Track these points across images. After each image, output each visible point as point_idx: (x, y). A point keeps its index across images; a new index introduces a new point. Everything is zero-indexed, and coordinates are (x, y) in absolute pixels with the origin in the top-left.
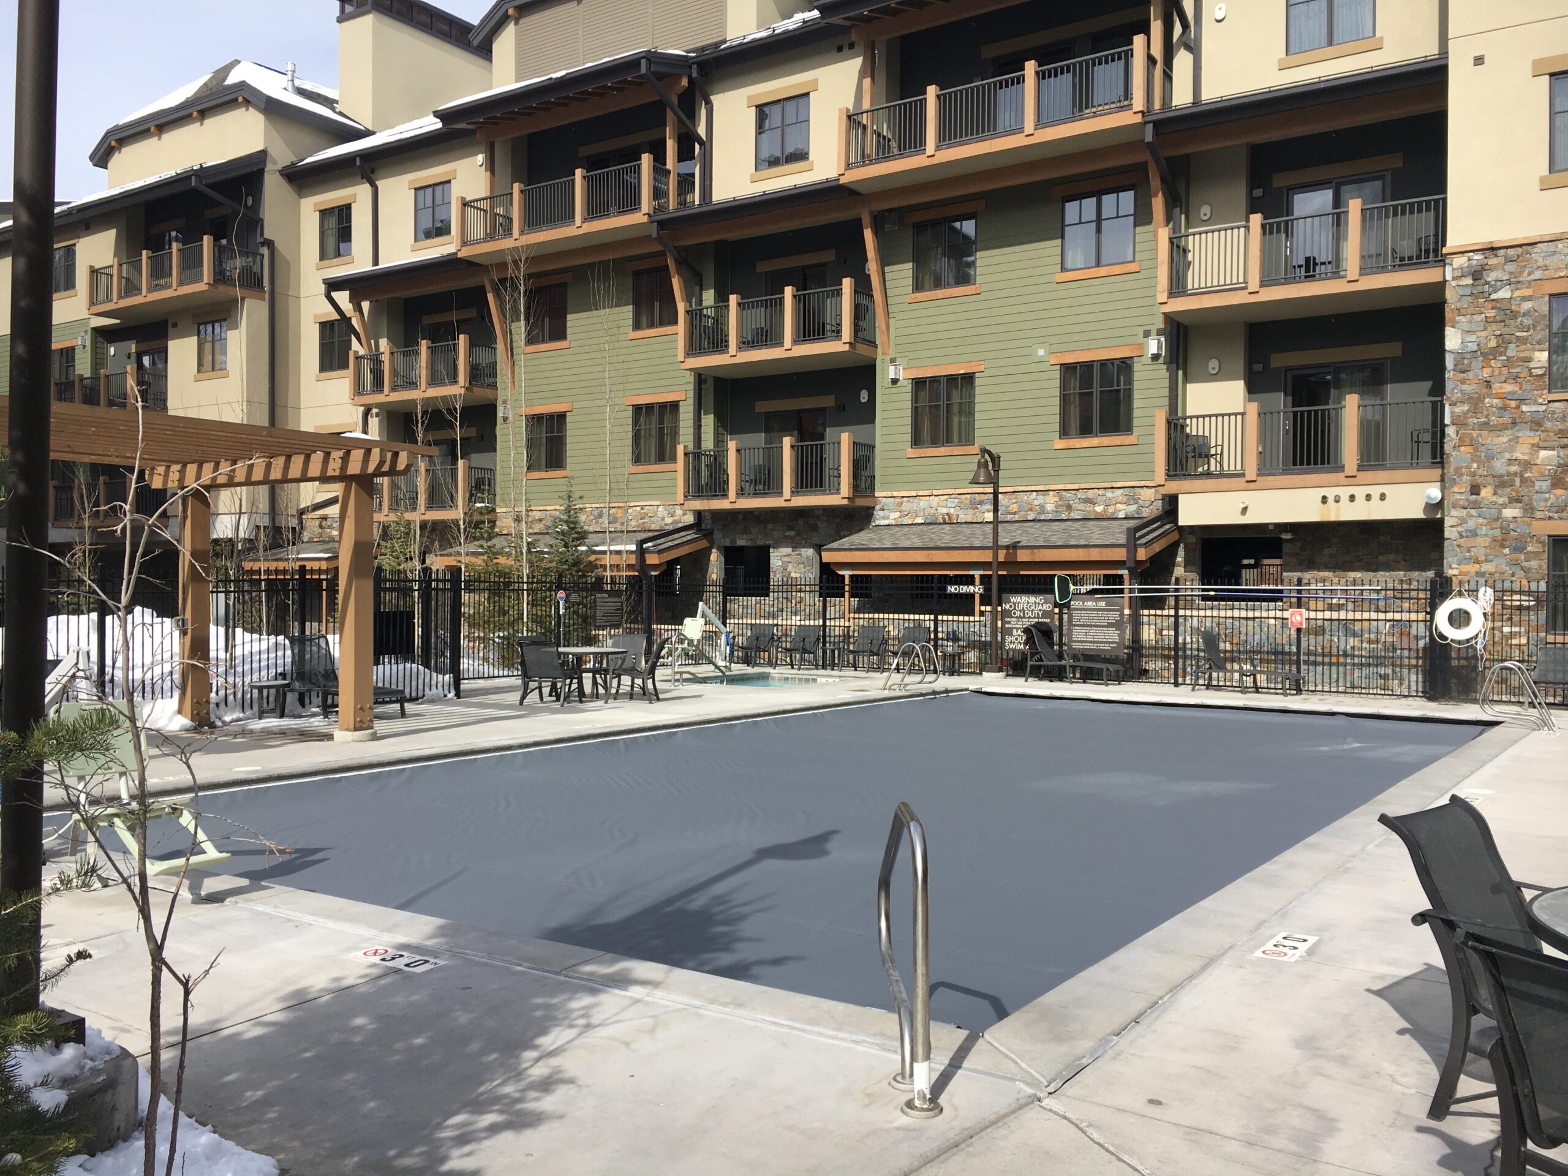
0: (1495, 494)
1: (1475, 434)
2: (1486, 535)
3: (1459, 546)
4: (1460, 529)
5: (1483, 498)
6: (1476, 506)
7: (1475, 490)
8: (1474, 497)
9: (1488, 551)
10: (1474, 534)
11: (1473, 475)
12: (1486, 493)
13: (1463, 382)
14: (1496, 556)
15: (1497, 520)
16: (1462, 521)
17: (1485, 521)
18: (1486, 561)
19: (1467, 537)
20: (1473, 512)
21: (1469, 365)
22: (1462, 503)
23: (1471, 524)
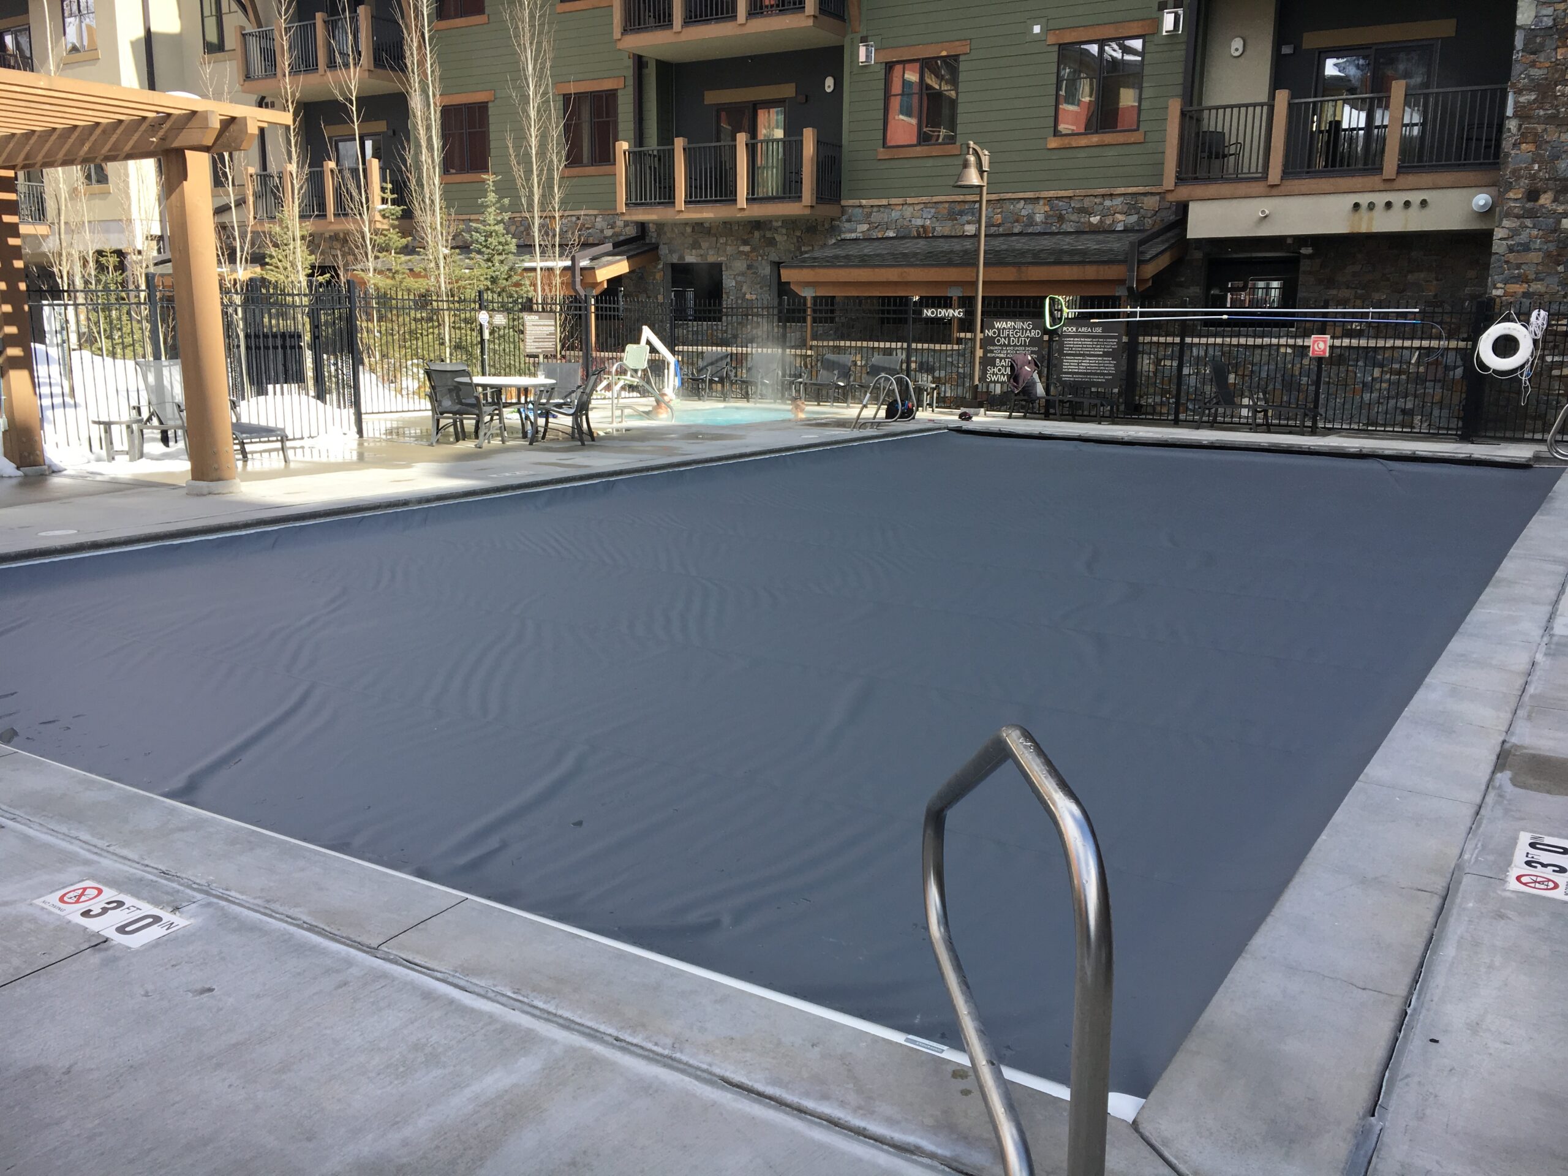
0: (1555, 200)
1: (1540, 128)
2: (1540, 250)
3: (1507, 262)
4: (1510, 242)
5: (1542, 206)
6: (1531, 214)
7: (1533, 195)
8: (1529, 205)
9: (1540, 268)
10: (1526, 248)
11: (1533, 177)
12: (1545, 199)
13: (1533, 64)
14: (1549, 274)
15: (1555, 231)
16: (1514, 232)
17: (1541, 233)
18: (1537, 279)
19: (1518, 252)
20: (1528, 222)
21: (1542, 45)
22: (1516, 211)
23: (1524, 237)
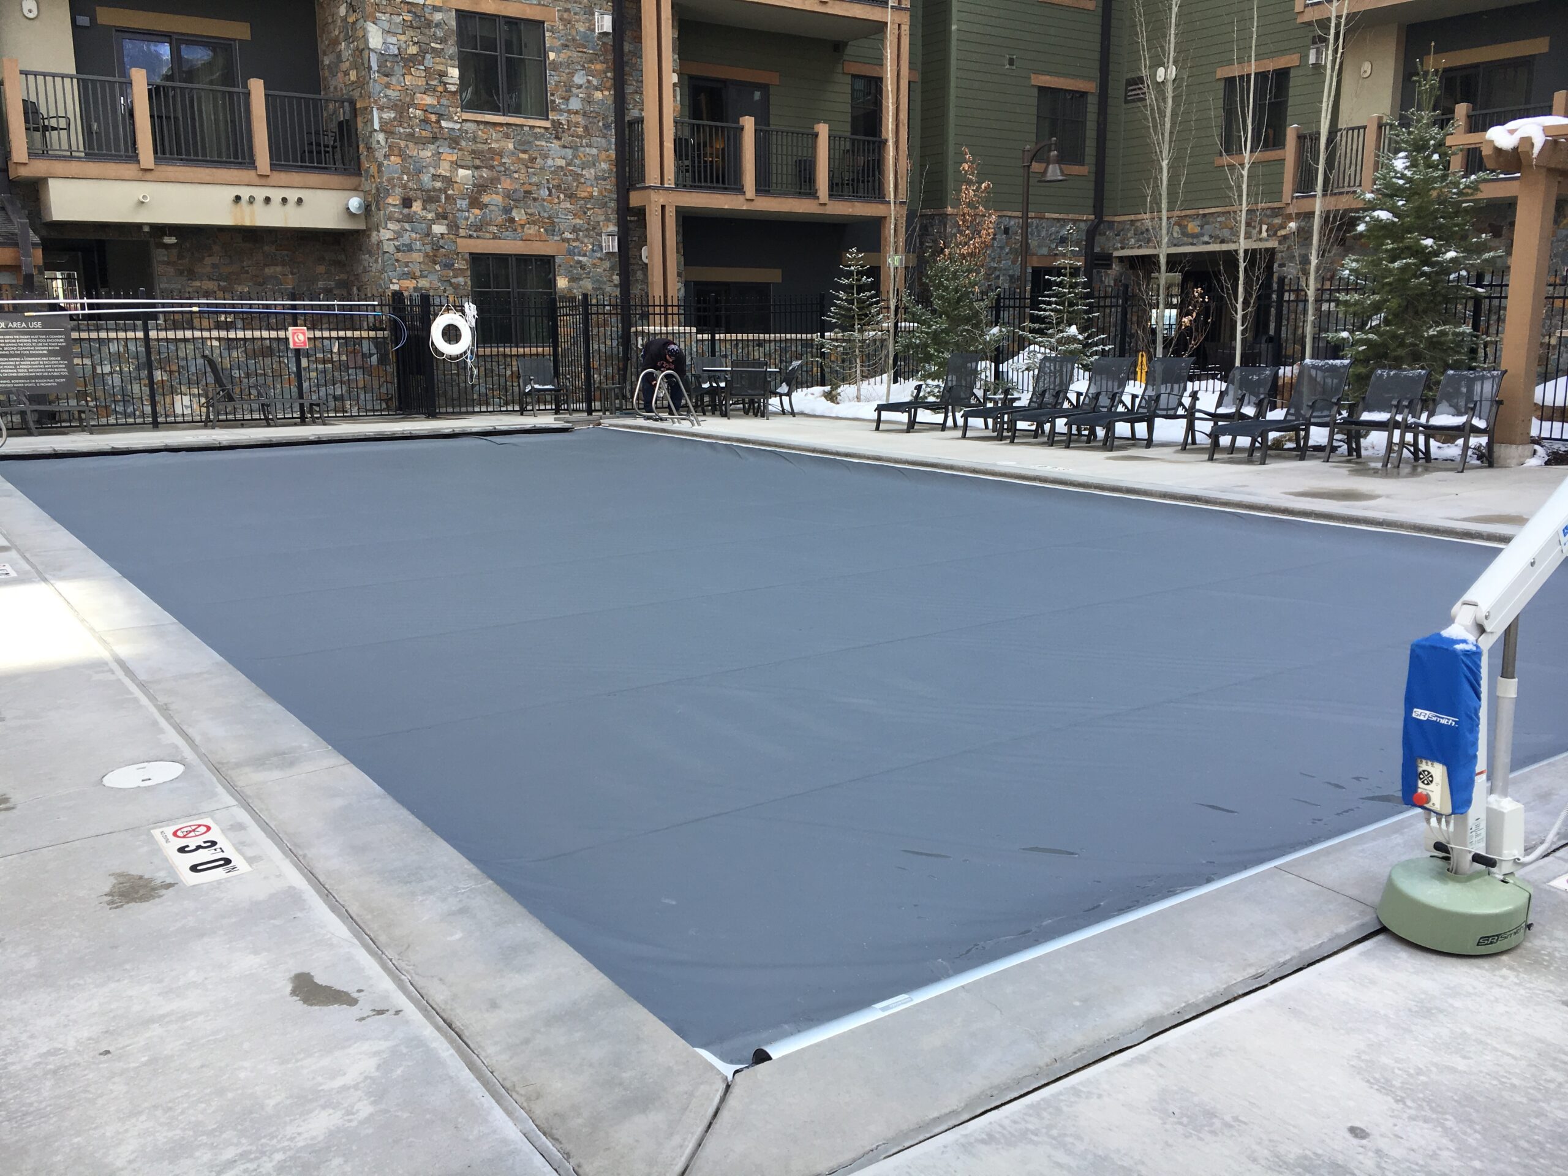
0: (424, 209)
1: (403, 144)
2: (420, 251)
3: (397, 261)
4: (397, 243)
5: (414, 212)
6: (409, 219)
7: (407, 203)
8: (406, 211)
9: (422, 266)
10: (409, 248)
11: (405, 187)
12: (417, 206)
13: (388, 86)
14: (430, 272)
15: (428, 235)
16: (398, 235)
17: (418, 236)
18: (422, 276)
19: (404, 251)
20: (407, 226)
21: (392, 68)
22: (396, 215)
23: (406, 238)
